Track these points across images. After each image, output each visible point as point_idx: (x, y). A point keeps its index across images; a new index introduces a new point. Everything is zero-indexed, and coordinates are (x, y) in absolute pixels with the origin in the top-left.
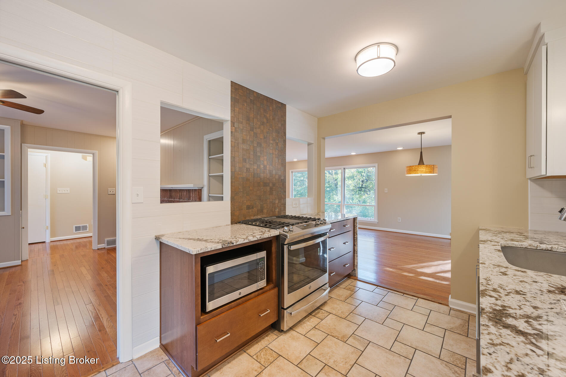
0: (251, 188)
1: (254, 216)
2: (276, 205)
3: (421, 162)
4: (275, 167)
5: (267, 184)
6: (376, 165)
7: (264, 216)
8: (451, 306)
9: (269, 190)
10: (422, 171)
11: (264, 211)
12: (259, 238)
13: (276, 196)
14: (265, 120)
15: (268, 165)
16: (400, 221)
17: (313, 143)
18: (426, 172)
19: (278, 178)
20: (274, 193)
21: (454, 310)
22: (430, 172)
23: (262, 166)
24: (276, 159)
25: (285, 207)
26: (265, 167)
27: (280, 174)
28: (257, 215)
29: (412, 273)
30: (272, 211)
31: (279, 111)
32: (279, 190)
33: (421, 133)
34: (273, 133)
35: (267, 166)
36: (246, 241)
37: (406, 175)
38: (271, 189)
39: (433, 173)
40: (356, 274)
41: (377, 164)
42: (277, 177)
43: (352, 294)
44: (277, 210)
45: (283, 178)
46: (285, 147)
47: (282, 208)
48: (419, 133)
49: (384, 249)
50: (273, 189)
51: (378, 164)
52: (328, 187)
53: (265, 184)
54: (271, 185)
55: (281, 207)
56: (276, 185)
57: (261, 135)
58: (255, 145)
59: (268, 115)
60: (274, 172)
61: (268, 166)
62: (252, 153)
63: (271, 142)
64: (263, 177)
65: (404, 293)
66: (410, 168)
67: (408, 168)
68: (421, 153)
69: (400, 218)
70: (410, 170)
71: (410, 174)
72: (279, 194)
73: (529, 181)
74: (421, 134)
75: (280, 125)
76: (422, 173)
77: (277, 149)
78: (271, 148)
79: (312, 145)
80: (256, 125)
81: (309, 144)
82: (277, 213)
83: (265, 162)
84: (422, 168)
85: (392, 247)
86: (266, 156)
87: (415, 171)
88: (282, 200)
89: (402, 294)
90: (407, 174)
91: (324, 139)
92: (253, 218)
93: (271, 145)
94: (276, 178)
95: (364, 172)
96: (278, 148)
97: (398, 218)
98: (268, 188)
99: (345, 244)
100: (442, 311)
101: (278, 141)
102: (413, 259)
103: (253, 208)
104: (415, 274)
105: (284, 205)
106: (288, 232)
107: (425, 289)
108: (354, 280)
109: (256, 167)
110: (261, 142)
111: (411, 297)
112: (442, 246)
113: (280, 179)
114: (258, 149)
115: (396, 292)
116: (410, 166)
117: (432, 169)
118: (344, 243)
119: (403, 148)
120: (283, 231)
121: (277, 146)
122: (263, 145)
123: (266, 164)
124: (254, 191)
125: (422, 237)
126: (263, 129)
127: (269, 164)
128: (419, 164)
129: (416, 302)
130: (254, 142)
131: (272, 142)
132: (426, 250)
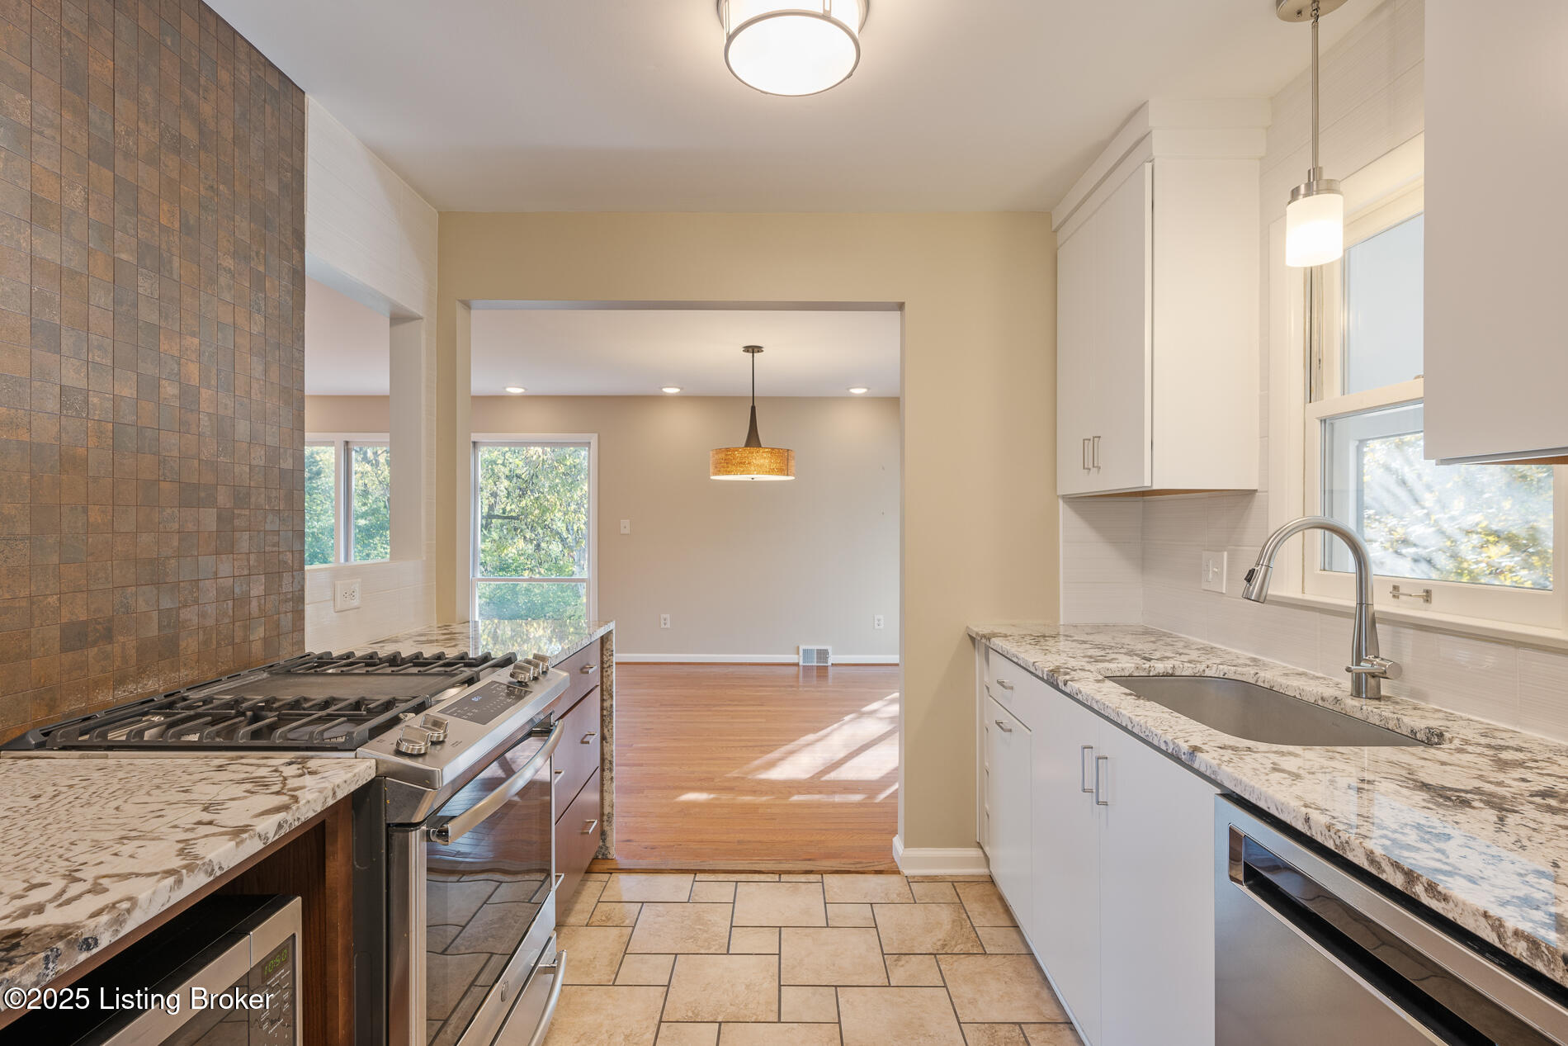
0: (95, 515)
1: (121, 681)
2: (254, 603)
3: (753, 439)
4: (246, 401)
5: (203, 495)
6: (594, 439)
7: (186, 674)
8: (907, 872)
9: (215, 529)
10: (761, 466)
11: (183, 644)
12: (271, 835)
13: (252, 557)
14: (189, 131)
15: (209, 387)
16: (668, 626)
17: (421, 318)
18: (771, 472)
19: (262, 463)
20: (244, 542)
21: (916, 880)
22: (781, 471)
23: (170, 390)
24: (255, 359)
25: (299, 615)
26: (189, 396)
27: (271, 441)
28: (141, 672)
29: (766, 794)
30: (233, 644)
31: (268, 109)
32: (268, 527)
33: (753, 349)
34: (237, 218)
35: (203, 390)
36: (195, 883)
37: (712, 478)
38: (225, 519)
39: (788, 475)
40: (607, 848)
41: (596, 435)
42: (258, 456)
43: (626, 939)
44: (259, 633)
45: (287, 464)
46: (300, 306)
47: (286, 621)
48: (748, 349)
49: (648, 726)
50: (237, 522)
51: (599, 436)
52: (363, 516)
53: (192, 496)
54: (223, 498)
55: (282, 616)
56: (253, 500)
57: (165, 207)
58: (124, 256)
59: (207, 109)
60: (242, 428)
61: (205, 394)
62: (101, 298)
63: (225, 264)
64: (176, 453)
65: (780, 873)
66: (727, 455)
67: (722, 456)
68: (753, 408)
69: (668, 616)
70: (727, 462)
71: (728, 473)
72: (267, 549)
73: (1061, 502)
74: (753, 352)
75: (273, 187)
76: (759, 473)
77: (259, 311)
78: (228, 298)
79: (413, 323)
80: (128, 133)
81: (399, 318)
82: (257, 648)
83: (193, 370)
84: (761, 458)
85: (669, 717)
86: (193, 335)
87: (743, 466)
88: (287, 578)
89: (776, 878)
90: (718, 473)
91: (467, 305)
92: (107, 696)
93: (224, 280)
94: (254, 463)
95: (500, 462)
96: (262, 305)
97: (663, 616)
98: (209, 519)
99: (588, 743)
100: (895, 896)
101: (261, 269)
102: (743, 744)
103: (108, 636)
104: (773, 793)
105: (298, 600)
106: (425, 754)
107: (823, 838)
108: (605, 877)
109: (128, 391)
110: (164, 246)
111: (803, 878)
112: (790, 689)
113: (276, 471)
114: (145, 286)
115: (757, 877)
116: (728, 450)
117: (783, 459)
118: (583, 742)
119: (681, 389)
120: (398, 753)
121: (261, 295)
122: (176, 264)
123: (195, 381)
124: (113, 532)
125: (731, 669)
126: (175, 175)
127: (213, 382)
128: (748, 444)
129: (824, 892)
130: (118, 234)
131: (228, 262)
132: (759, 708)
